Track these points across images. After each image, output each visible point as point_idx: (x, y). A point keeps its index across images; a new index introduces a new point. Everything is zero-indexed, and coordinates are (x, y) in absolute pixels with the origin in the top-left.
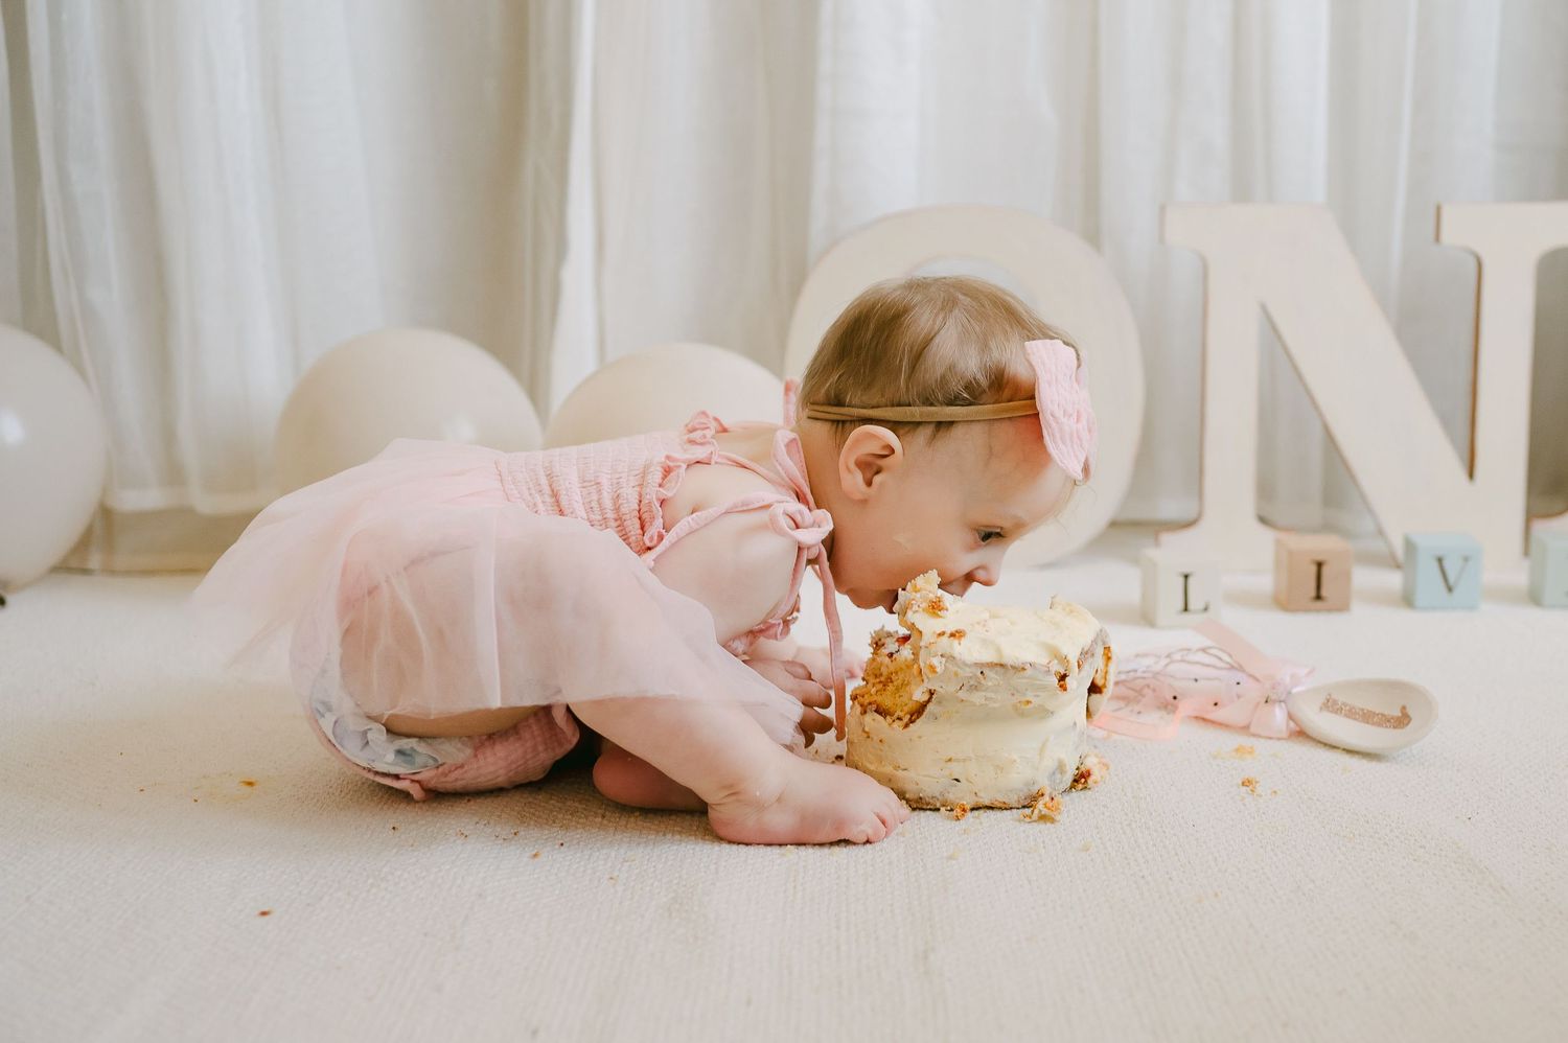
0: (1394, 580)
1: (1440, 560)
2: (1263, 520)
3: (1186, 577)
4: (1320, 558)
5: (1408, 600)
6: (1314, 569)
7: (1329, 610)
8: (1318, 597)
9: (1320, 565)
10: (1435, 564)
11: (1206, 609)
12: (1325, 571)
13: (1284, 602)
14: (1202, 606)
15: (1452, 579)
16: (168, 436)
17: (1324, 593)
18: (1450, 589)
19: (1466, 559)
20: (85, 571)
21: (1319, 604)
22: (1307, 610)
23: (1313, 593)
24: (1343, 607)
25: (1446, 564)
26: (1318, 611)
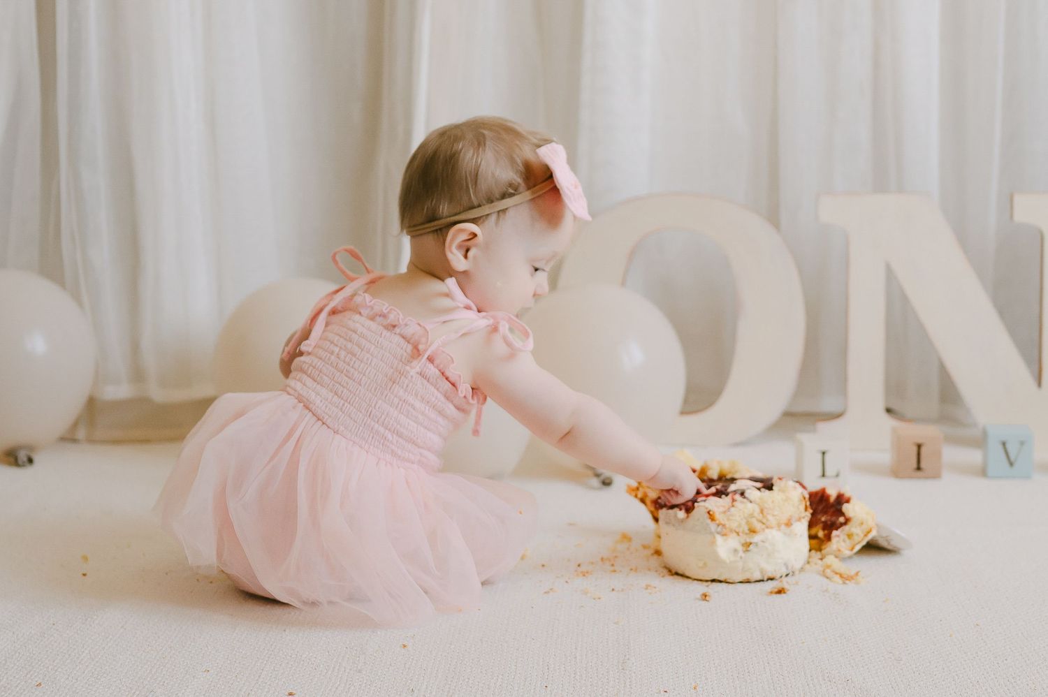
0: (975, 456)
1: (1004, 444)
2: (889, 411)
3: (824, 453)
4: (920, 441)
5: (983, 472)
6: (915, 449)
7: (927, 478)
8: (919, 468)
9: (919, 446)
10: (1001, 447)
11: (837, 475)
12: (923, 450)
13: (896, 472)
14: (835, 474)
15: (1012, 458)
16: (135, 348)
17: (923, 465)
18: (1011, 464)
19: (1022, 443)
20: (74, 441)
21: (919, 473)
22: (911, 477)
23: (915, 465)
24: (936, 476)
25: (1008, 446)
26: (919, 478)
